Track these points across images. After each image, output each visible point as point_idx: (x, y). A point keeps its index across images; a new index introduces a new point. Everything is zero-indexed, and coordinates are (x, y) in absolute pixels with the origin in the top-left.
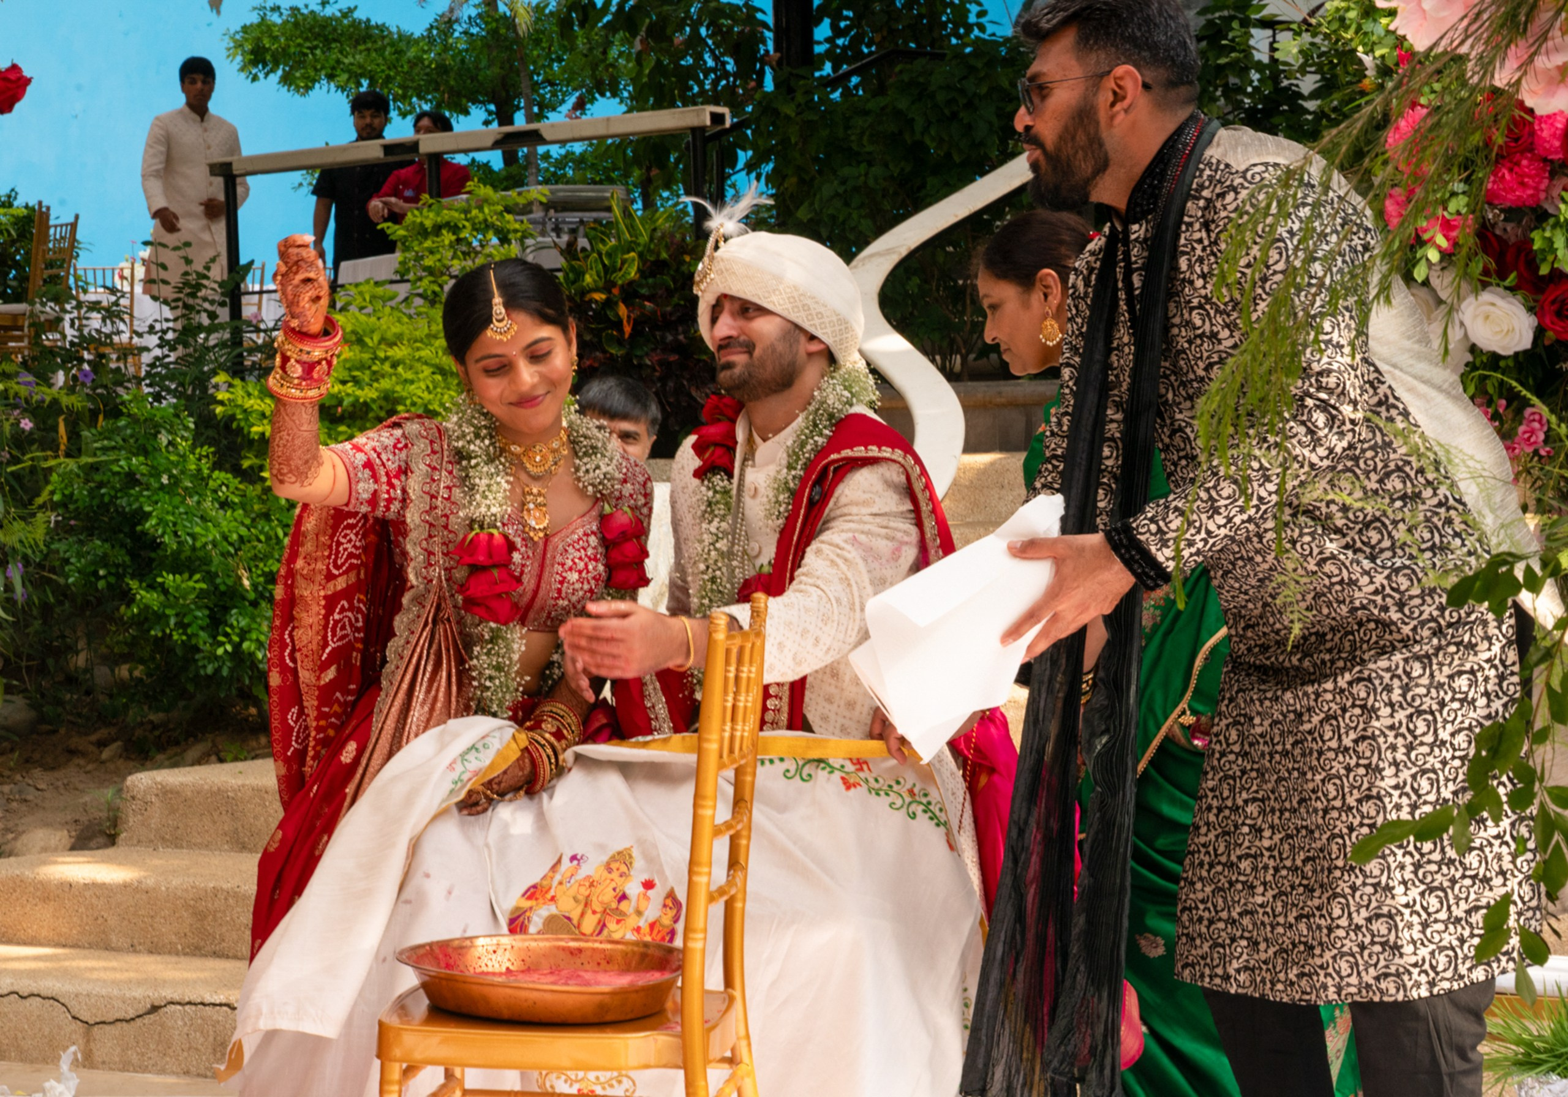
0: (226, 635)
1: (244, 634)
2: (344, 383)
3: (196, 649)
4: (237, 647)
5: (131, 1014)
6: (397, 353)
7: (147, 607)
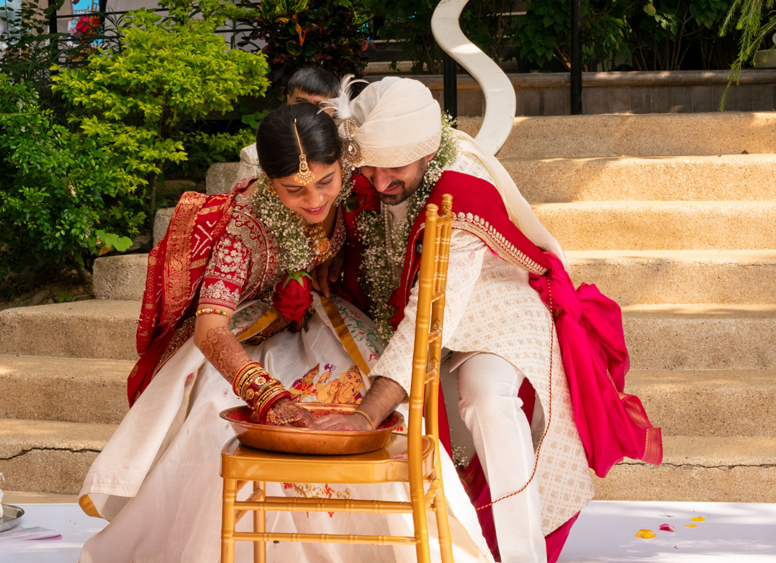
0: (61, 225)
1: (72, 224)
2: (131, 71)
3: (42, 233)
4: (68, 232)
5: (10, 455)
6: (162, 53)
7: (11, 207)
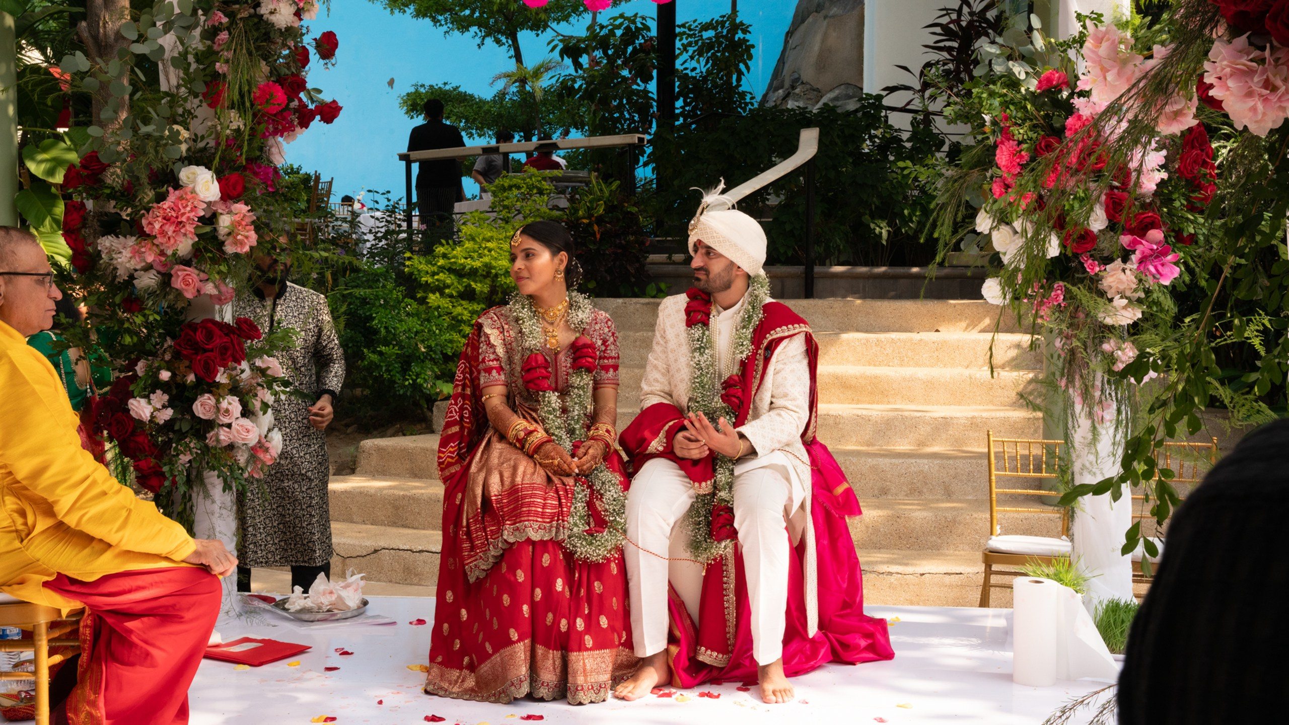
0: (410, 375)
1: (418, 375)
2: (466, 258)
3: (395, 382)
4: (414, 381)
5: (365, 553)
6: (489, 245)
7: (371, 361)
